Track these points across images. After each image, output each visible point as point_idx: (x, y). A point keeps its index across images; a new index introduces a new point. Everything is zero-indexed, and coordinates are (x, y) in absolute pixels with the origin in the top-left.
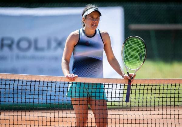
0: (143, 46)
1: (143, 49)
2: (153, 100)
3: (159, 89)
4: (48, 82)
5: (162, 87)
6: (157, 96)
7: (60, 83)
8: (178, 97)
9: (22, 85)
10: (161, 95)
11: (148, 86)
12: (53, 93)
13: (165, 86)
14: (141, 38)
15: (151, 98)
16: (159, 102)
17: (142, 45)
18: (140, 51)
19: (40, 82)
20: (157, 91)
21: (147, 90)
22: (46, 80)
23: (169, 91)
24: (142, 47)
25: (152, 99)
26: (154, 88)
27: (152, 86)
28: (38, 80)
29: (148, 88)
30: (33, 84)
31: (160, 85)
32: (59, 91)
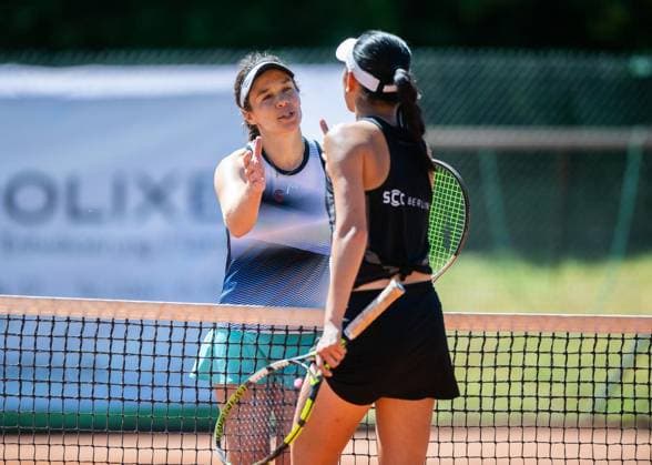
0: (459, 195)
1: (457, 206)
2: (488, 389)
3: (510, 352)
4: (113, 323)
5: (519, 344)
6: (502, 374)
7: (157, 326)
8: (579, 382)
9: (21, 336)
10: (516, 374)
11: (470, 337)
12: (132, 362)
13: (529, 339)
14: (451, 168)
15: (481, 382)
16: (509, 397)
17: (454, 194)
18: (445, 213)
19: (84, 322)
20: (503, 359)
21: (468, 353)
22: (106, 316)
23: (545, 360)
24: (453, 199)
25: (484, 385)
26: (491, 345)
27: (485, 337)
28: (77, 315)
29: (469, 346)
30: (60, 329)
31: (512, 337)
32: (155, 356)
